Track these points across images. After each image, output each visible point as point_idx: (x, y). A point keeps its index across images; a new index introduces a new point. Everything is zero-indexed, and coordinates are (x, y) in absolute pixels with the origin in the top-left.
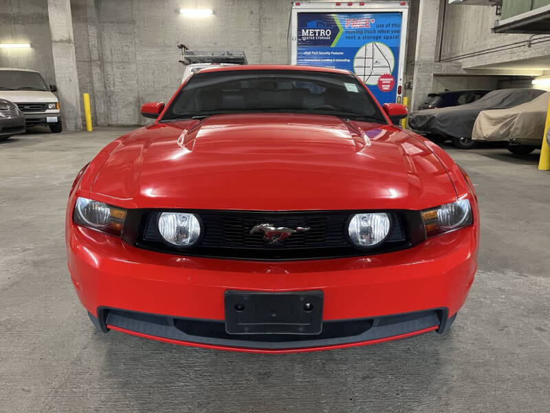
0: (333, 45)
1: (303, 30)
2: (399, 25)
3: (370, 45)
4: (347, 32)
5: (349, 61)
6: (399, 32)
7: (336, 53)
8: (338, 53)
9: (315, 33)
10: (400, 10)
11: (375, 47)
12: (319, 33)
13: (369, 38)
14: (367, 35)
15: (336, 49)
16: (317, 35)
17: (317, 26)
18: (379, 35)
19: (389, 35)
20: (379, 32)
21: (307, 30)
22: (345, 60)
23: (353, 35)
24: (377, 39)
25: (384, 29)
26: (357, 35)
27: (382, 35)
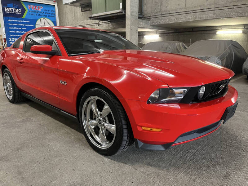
0: (24, 17)
1: (5, 8)
2: (54, 11)
3: (42, 19)
4: (30, 11)
5: (33, 26)
6: (55, 14)
7: (26, 22)
8: (27, 22)
9: (12, 10)
10: (54, 4)
11: (45, 20)
12: (15, 10)
13: (41, 15)
14: (40, 14)
15: (25, 19)
16: (14, 11)
17: (13, 7)
18: (46, 14)
19: (51, 15)
20: (45, 13)
21: (8, 8)
22: (31, 25)
23: (33, 13)
24: (45, 16)
25: (48, 12)
26: (35, 14)
27: (47, 15)
